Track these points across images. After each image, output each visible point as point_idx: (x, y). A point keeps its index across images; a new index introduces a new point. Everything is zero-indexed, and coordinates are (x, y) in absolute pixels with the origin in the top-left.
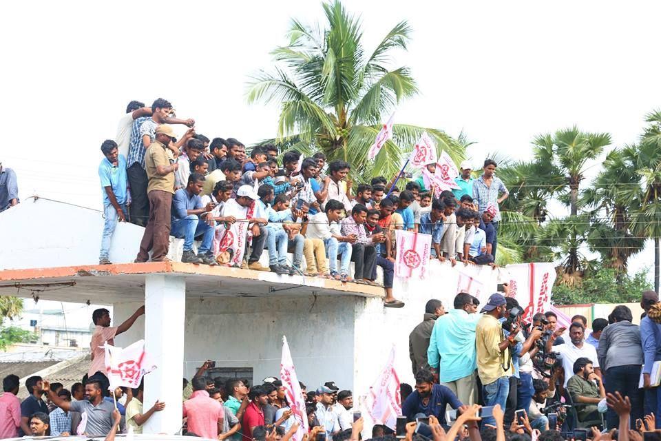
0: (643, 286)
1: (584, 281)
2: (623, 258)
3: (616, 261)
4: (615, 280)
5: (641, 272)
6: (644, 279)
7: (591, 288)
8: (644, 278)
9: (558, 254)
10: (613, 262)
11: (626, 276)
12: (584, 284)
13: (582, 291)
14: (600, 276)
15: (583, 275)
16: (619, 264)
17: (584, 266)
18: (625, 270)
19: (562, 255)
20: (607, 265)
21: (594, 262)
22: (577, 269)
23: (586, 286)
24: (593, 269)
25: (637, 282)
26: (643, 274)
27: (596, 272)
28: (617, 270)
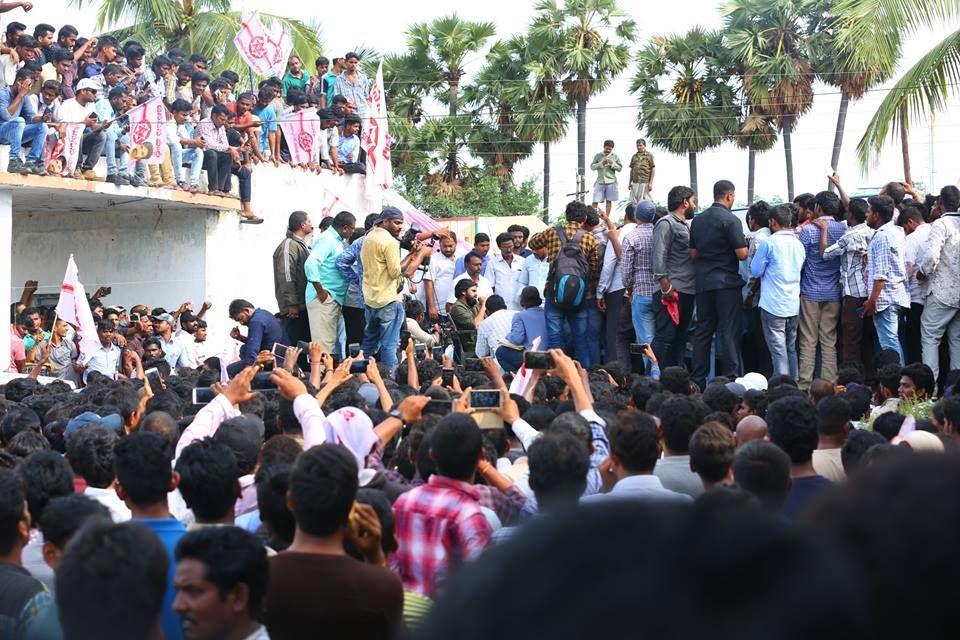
0: (531, 197)
1: (465, 191)
2: (508, 164)
3: (500, 167)
4: (499, 190)
5: (529, 180)
6: (532, 189)
7: (472, 199)
8: (531, 187)
9: (435, 161)
10: (497, 169)
11: (511, 185)
12: (464, 194)
13: (462, 202)
14: (482, 185)
15: (463, 183)
16: (503, 171)
17: (464, 173)
18: (510, 178)
19: (440, 161)
20: (490, 172)
21: (476, 169)
22: (457, 176)
23: (467, 196)
24: (474, 176)
25: (524, 191)
26: (531, 183)
27: (478, 180)
28: (501, 177)
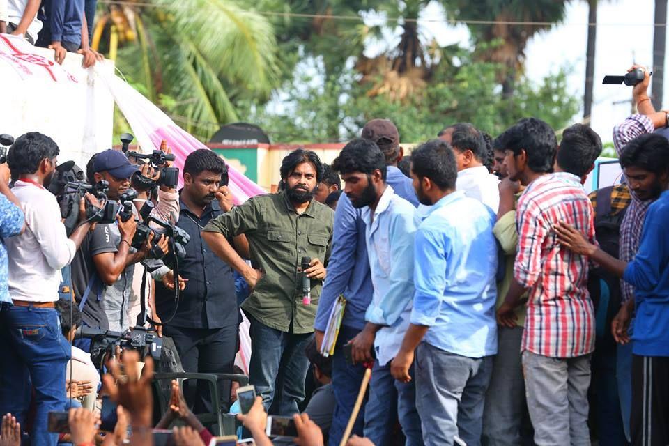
0: (560, 103)
1: (431, 90)
2: (518, 41)
3: (502, 47)
4: (498, 89)
5: (556, 73)
6: (562, 89)
7: (444, 105)
8: (561, 84)
9: (376, 30)
10: (495, 50)
11: (522, 80)
12: (429, 95)
13: (426, 111)
14: (462, 80)
15: (429, 75)
16: (506, 54)
17: (432, 56)
18: (520, 68)
19: (386, 31)
20: (483, 55)
21: (453, 49)
22: (418, 61)
23: (434, 100)
24: (450, 62)
25: (547, 94)
26: (561, 78)
27: (457, 70)
28: (501, 66)
